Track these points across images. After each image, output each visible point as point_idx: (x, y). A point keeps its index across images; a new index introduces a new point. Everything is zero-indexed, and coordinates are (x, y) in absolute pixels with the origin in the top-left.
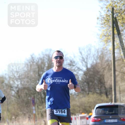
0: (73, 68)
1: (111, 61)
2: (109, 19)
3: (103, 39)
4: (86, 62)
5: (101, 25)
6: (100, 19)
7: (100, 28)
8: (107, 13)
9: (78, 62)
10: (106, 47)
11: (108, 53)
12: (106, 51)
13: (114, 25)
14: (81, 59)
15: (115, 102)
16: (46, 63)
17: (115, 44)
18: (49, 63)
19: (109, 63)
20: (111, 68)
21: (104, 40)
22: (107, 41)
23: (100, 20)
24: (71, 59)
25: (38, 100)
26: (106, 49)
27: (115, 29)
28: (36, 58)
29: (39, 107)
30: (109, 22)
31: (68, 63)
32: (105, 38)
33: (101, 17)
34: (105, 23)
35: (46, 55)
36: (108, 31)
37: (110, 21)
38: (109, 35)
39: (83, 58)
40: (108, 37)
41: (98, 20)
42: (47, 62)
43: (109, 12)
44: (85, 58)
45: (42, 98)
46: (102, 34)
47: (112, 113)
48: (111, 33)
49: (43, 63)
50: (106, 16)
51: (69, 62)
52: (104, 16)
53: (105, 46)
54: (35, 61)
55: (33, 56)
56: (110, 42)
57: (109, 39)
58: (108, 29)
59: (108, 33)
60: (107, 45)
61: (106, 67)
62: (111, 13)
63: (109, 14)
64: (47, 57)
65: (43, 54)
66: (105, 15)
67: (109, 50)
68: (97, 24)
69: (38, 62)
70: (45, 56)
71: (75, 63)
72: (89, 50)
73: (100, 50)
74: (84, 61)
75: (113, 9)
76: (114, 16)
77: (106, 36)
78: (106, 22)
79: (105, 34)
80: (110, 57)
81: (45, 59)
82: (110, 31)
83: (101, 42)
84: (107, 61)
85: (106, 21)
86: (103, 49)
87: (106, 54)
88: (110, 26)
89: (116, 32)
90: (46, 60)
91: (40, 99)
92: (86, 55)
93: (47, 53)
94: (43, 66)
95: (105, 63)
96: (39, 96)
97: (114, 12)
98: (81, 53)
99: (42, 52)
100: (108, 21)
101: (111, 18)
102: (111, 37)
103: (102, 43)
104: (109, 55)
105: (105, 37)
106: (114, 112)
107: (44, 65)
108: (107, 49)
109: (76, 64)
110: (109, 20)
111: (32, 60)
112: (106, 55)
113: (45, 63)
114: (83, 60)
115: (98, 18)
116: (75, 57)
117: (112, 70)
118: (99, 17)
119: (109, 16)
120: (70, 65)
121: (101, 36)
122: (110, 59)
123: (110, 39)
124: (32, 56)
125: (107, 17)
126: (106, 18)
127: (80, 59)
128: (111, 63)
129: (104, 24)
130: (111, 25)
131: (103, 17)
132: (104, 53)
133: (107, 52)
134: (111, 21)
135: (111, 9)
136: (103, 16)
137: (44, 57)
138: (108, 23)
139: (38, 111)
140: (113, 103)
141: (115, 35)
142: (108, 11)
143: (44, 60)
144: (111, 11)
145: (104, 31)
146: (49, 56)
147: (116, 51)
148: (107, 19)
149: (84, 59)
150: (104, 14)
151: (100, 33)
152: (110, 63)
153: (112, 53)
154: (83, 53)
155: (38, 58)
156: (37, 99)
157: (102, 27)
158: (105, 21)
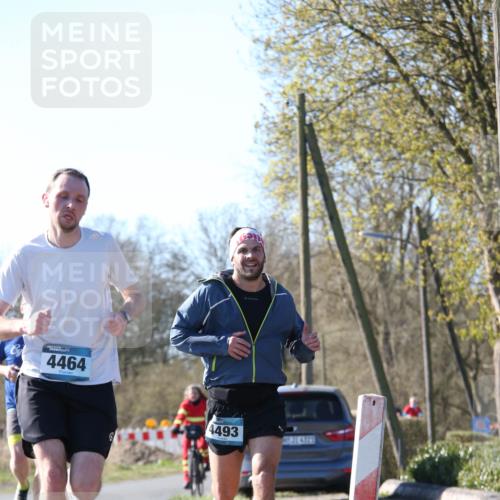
0: (183, 276)
4: (221, 260)
5: (268, 147)
71: (189, 262)
86: (273, 218)
109: (191, 264)
116: (186, 242)
120: (172, 267)
123: (295, 188)
126: (283, 125)
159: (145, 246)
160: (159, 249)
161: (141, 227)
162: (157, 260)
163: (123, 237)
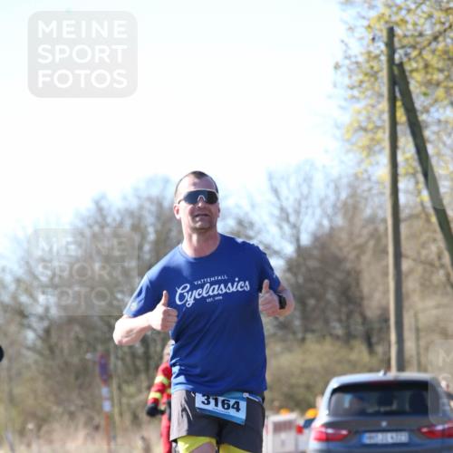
1: (384, 221)
2: (375, 69)
3: (354, 140)
6: (344, 69)
7: (346, 100)
8: (372, 48)
9: (265, 224)
10: (366, 171)
11: (374, 192)
12: (366, 186)
13: (397, 89)
14: (277, 212)
15: (401, 368)
16: (151, 230)
17: (400, 158)
18: (159, 227)
19: (376, 230)
20: (386, 246)
21: (360, 144)
22: (370, 150)
23: (343, 74)
24: (242, 215)
25: (120, 363)
26: (365, 176)
27: (399, 104)
28: (114, 211)
29: (125, 387)
30: (376, 79)
32: (364, 139)
33: (347, 62)
34: (362, 82)
35: (150, 199)
36: (375, 111)
37: (380, 74)
38: (378, 128)
39: (282, 209)
40: (375, 133)
41: (339, 72)
42: (153, 225)
43: (376, 44)
44: (290, 210)
45: (134, 355)
46: (351, 124)
47: (388, 409)
48: (384, 121)
49: (138, 228)
50: (365, 57)
51: (231, 223)
52: (361, 59)
53: (364, 166)
54: (109, 220)
55: (104, 204)
56: (381, 150)
57: (379, 142)
58: (373, 106)
59: (375, 118)
60: (371, 164)
61: (366, 242)
62: (383, 47)
63: (378, 52)
64: (153, 208)
65: (139, 198)
66: (362, 54)
67: (378, 182)
68: (335, 86)
69: (121, 224)
70: (147, 205)
72: (305, 180)
73: (345, 181)
74: (287, 220)
75: (391, 32)
76: (397, 57)
77: (365, 130)
78: (366, 78)
79: (364, 124)
80: (380, 207)
81: (146, 213)
82: (381, 112)
83: (348, 151)
84: (372, 220)
85: (366, 74)
87: (365, 194)
88: (380, 95)
89: (401, 116)
90: (149, 219)
91: (128, 359)
92: (296, 199)
93: (155, 192)
94: (137, 239)
95: (364, 227)
97: (397, 44)
98: (276, 192)
99: (136, 190)
100: (373, 75)
101: (385, 66)
102: (384, 133)
103: (351, 156)
104: (376, 200)
105: (362, 133)
106: (394, 407)
107: (144, 236)
108: (369, 179)
110: (376, 73)
111: (100, 219)
112: (366, 199)
113: (146, 227)
114: (284, 216)
115: (337, 67)
117: (387, 253)
118: (341, 63)
119: (377, 57)
121: (348, 131)
122: (381, 214)
124: (97, 203)
125: (368, 61)
126: (368, 65)
127: (272, 215)
128: (386, 229)
129: (360, 86)
130: (385, 90)
131: (357, 63)
132: (359, 191)
133: (370, 189)
134: (384, 75)
135: (385, 34)
136: (356, 56)
137: (141, 207)
138: (373, 84)
139: (120, 404)
140: (393, 375)
141: (399, 128)
142: (373, 39)
143: (140, 218)
144: (385, 39)
145: (359, 113)
146: (160, 205)
147: (402, 185)
148: (369, 70)
149: (288, 215)
150: (357, 49)
151: (346, 118)
152: (382, 228)
153: (388, 191)
154: (284, 192)
155: (119, 211)
156: (117, 358)
157: (353, 97)
158: (361, 77)
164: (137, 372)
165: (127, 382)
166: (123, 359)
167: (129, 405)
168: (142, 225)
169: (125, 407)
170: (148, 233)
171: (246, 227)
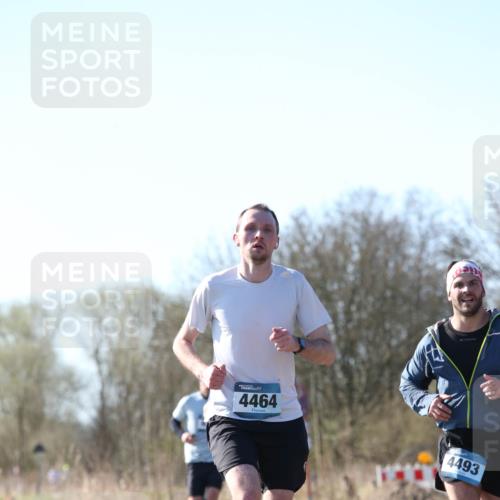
16: (355, 248)
18: (364, 246)
24: (457, 232)
25: (320, 396)
28: (315, 228)
29: (326, 423)
31: (441, 248)
35: (355, 215)
42: (357, 243)
45: (336, 388)
49: (341, 246)
51: (445, 240)
54: (310, 238)
55: (304, 221)
64: (358, 225)
65: (343, 213)
69: (323, 242)
70: (352, 221)
81: (350, 231)
90: (354, 238)
91: (330, 392)
93: (360, 207)
94: (341, 258)
96: (327, 380)
99: (339, 205)
107: (347, 257)
111: (299, 237)
113: (350, 245)
124: (296, 219)
137: (345, 224)
139: (321, 440)
143: (344, 236)
146: (365, 221)
155: (320, 229)
156: (317, 389)
159: (415, 228)
160: (435, 230)
161: (411, 202)
162: (432, 245)
163: (387, 217)
164: (340, 406)
165: (328, 417)
166: (324, 392)
167: (330, 442)
168: (346, 243)
169: (326, 445)
170: (352, 252)
171: (461, 245)
